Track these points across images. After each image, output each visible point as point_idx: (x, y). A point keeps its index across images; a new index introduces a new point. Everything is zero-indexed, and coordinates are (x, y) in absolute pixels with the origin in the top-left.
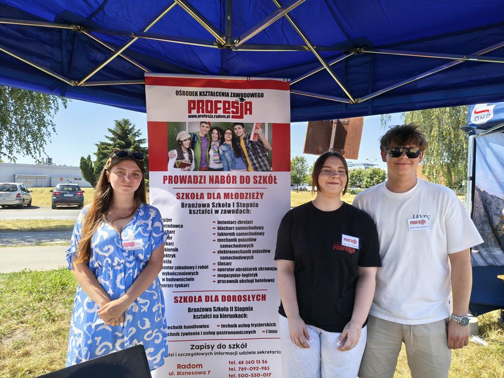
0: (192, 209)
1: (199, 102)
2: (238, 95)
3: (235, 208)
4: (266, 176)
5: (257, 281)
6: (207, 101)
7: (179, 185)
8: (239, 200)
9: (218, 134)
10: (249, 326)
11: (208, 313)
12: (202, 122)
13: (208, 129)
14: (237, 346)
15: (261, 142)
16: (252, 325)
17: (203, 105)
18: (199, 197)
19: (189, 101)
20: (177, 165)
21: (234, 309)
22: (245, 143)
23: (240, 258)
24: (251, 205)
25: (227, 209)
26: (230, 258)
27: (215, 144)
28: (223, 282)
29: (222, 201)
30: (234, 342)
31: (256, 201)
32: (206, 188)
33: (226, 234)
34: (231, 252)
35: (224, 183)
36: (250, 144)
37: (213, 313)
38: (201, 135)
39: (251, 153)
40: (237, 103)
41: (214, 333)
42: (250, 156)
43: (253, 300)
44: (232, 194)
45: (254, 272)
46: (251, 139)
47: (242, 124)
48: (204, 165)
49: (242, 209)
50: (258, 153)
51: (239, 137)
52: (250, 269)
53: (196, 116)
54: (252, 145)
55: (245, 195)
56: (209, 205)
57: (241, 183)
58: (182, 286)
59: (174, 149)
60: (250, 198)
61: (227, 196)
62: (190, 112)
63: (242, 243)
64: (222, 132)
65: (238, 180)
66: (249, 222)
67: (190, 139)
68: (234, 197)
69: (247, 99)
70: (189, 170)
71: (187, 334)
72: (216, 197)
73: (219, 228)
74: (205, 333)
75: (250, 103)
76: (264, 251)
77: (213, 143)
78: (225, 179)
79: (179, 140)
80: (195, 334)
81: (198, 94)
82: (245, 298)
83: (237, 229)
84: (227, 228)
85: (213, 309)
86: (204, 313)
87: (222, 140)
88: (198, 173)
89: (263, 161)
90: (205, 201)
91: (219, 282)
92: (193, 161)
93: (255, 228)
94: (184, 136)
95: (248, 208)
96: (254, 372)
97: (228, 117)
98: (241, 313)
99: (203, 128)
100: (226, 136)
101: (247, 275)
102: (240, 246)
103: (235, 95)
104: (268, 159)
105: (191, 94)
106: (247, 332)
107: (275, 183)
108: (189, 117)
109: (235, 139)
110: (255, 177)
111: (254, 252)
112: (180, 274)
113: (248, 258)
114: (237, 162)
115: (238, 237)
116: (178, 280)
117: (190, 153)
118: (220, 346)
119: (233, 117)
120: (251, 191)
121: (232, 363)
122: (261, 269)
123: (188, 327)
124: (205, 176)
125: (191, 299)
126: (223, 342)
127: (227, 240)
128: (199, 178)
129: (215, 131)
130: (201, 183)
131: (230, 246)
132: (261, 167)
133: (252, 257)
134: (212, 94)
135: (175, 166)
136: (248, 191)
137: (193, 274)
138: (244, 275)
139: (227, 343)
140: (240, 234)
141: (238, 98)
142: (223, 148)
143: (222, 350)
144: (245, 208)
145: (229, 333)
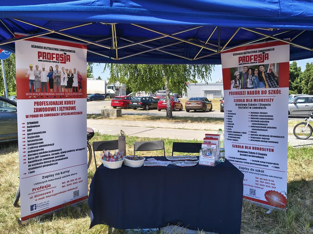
0: (240, 106)
1: (243, 57)
2: (262, 51)
3: (259, 106)
4: (275, 90)
5: (269, 142)
6: (247, 56)
7: (235, 96)
8: (261, 103)
9: (252, 71)
10: (265, 163)
11: (246, 154)
12: (244, 67)
13: (247, 69)
14: (259, 171)
15: (273, 73)
16: (267, 163)
17: (245, 59)
18: (243, 101)
19: (239, 57)
20: (234, 87)
21: (258, 154)
22: (265, 75)
23: (261, 130)
24: (267, 105)
25: (255, 106)
26: (256, 130)
27: (250, 76)
28: (253, 140)
29: (253, 103)
30: (258, 169)
31: (269, 103)
32: (246, 97)
33: (254, 118)
34: (257, 127)
35: (254, 94)
36: (267, 75)
37: (248, 154)
38: (244, 72)
39: (267, 79)
40: (261, 55)
41: (249, 163)
42: (267, 80)
43: (267, 151)
44: (257, 99)
45: (268, 137)
46: (268, 72)
47: (263, 65)
48: (245, 86)
49: (262, 106)
50: (271, 79)
51: (261, 72)
52: (266, 136)
53: (242, 64)
54: (268, 75)
55: (264, 100)
56: (247, 105)
57: (262, 94)
58: (235, 140)
59: (233, 80)
60: (266, 101)
61: (255, 100)
62: (239, 62)
63: (262, 123)
64: (253, 70)
65: (260, 93)
66: (266, 113)
67: (239, 75)
68: (258, 101)
69: (266, 52)
70: (239, 89)
71: (237, 161)
72: (250, 101)
73: (251, 116)
74: (245, 163)
75: (268, 54)
76: (273, 128)
77: (249, 76)
78: (255, 92)
79: (235, 76)
80: (241, 162)
81: (243, 53)
82: (263, 149)
83: (259, 116)
84: (255, 116)
85: (248, 152)
86: (245, 154)
87: (253, 74)
88: (242, 90)
89: (274, 83)
90: (246, 103)
91: (251, 140)
92: (240, 85)
93: (269, 116)
94: (237, 73)
95: (265, 106)
96: (268, 185)
97: (256, 62)
98: (261, 156)
99: (244, 69)
100: (255, 71)
101: (264, 139)
102: (261, 124)
103: (260, 51)
104: (276, 81)
105: (240, 54)
106: (264, 165)
107: (280, 93)
108: (239, 64)
109: (260, 73)
110: (269, 91)
111: (268, 128)
112: (235, 135)
113: (265, 130)
114: (260, 84)
115: (260, 120)
116: (234, 137)
117: (239, 81)
118: (251, 169)
119: (259, 62)
120: (267, 98)
121: (257, 178)
122: (271, 136)
123: (238, 159)
124: (245, 91)
125: (239, 147)
126: (253, 168)
127: (255, 121)
128: (243, 92)
129: (250, 70)
130: (243, 94)
131: (256, 124)
132: (272, 86)
133: (267, 130)
134: (249, 53)
135: (234, 88)
136: (266, 98)
137: (240, 135)
138: (263, 138)
139: (255, 169)
140: (261, 119)
141: (262, 52)
142: (254, 78)
143: (252, 171)
144: (264, 106)
145: (256, 164)
